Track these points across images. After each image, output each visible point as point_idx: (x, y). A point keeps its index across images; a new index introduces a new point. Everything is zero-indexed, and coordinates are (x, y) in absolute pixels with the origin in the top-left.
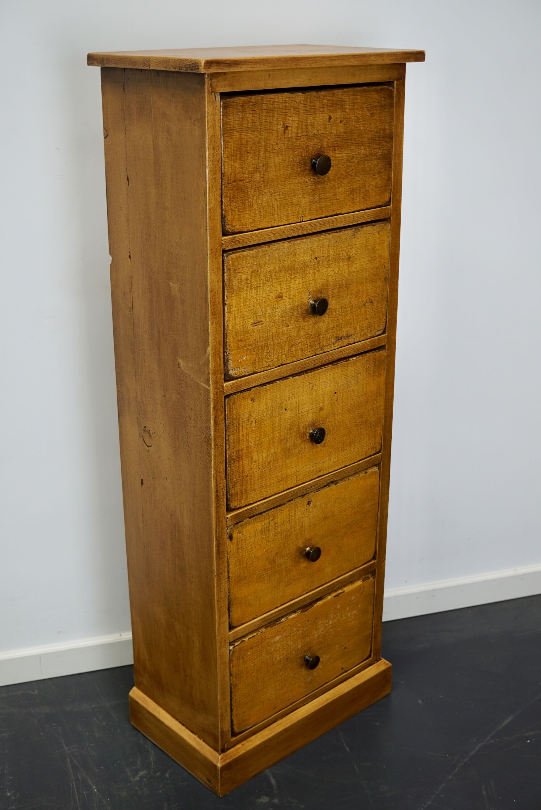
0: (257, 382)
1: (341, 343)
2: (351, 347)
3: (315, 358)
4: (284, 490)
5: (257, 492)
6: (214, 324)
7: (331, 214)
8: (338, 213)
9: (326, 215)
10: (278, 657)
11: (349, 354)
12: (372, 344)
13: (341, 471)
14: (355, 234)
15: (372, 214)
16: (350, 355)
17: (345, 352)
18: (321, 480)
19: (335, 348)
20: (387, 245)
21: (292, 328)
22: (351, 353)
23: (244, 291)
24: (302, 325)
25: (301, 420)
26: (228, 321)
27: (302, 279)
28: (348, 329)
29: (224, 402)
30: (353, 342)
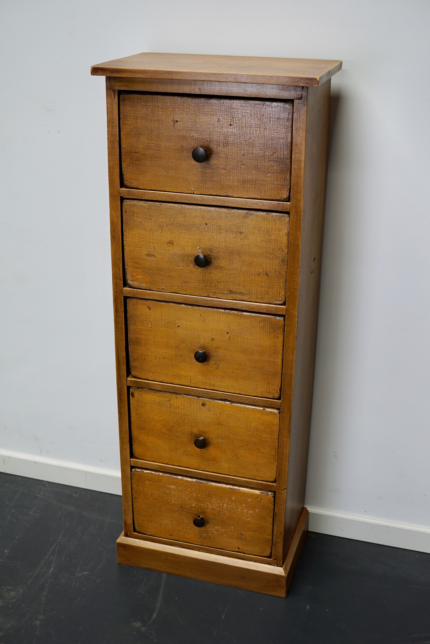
0: (151, 296)
1: (235, 296)
2: (244, 303)
4: (179, 384)
5: (154, 374)
6: (114, 245)
7: (222, 195)
8: (230, 195)
9: (218, 194)
10: (173, 501)
12: (268, 309)
13: (235, 395)
14: (247, 215)
15: (268, 205)
17: (237, 305)
18: (214, 393)
19: (229, 299)
20: (285, 233)
21: (183, 269)
22: (244, 308)
23: (138, 230)
24: (193, 270)
25: (193, 340)
26: (125, 247)
27: (192, 236)
28: (242, 288)
29: (123, 300)
30: (248, 300)
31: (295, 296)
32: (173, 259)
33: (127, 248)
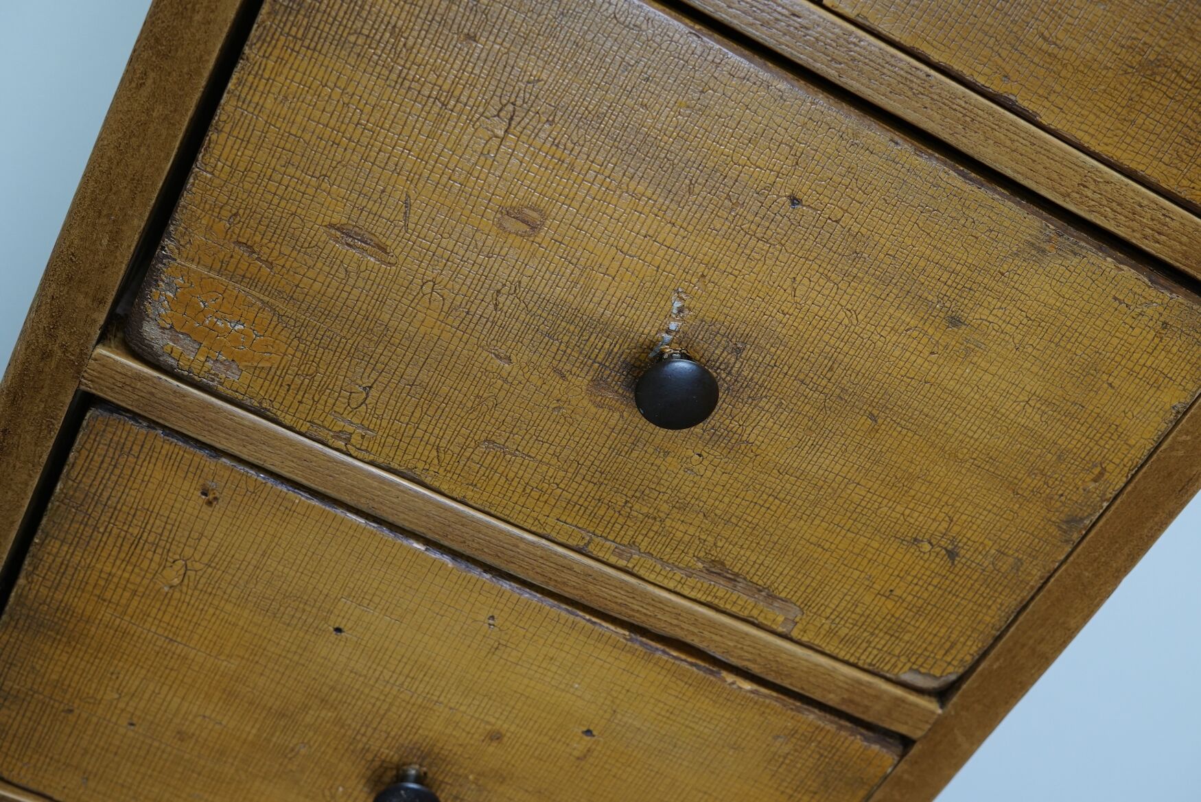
0: (250, 447)
1: (721, 591)
2: (755, 640)
3: (565, 557)
6: (145, 92)
7: (981, 81)
8: (1020, 102)
9: (957, 66)
11: (732, 656)
12: (857, 699)
14: (1047, 247)
15: (1184, 239)
16: (734, 661)
17: (714, 637)
19: (686, 593)
20: (1168, 407)
21: (520, 378)
22: (740, 657)
23: (355, 68)
24: (574, 403)
25: (388, 710)
26: (219, 131)
27: (675, 230)
28: (785, 572)
29: (66, 409)
30: (780, 629)
31: (1020, 683)
32: (491, 307)
33: (230, 143)
